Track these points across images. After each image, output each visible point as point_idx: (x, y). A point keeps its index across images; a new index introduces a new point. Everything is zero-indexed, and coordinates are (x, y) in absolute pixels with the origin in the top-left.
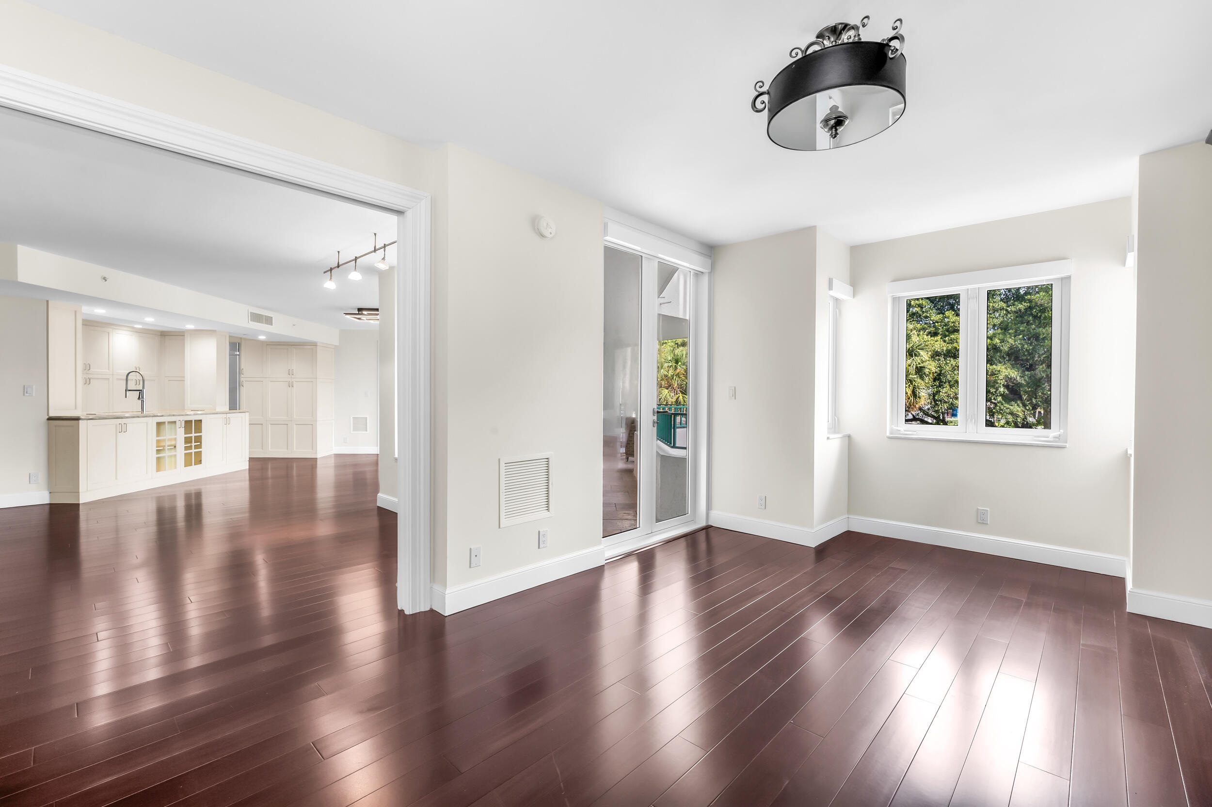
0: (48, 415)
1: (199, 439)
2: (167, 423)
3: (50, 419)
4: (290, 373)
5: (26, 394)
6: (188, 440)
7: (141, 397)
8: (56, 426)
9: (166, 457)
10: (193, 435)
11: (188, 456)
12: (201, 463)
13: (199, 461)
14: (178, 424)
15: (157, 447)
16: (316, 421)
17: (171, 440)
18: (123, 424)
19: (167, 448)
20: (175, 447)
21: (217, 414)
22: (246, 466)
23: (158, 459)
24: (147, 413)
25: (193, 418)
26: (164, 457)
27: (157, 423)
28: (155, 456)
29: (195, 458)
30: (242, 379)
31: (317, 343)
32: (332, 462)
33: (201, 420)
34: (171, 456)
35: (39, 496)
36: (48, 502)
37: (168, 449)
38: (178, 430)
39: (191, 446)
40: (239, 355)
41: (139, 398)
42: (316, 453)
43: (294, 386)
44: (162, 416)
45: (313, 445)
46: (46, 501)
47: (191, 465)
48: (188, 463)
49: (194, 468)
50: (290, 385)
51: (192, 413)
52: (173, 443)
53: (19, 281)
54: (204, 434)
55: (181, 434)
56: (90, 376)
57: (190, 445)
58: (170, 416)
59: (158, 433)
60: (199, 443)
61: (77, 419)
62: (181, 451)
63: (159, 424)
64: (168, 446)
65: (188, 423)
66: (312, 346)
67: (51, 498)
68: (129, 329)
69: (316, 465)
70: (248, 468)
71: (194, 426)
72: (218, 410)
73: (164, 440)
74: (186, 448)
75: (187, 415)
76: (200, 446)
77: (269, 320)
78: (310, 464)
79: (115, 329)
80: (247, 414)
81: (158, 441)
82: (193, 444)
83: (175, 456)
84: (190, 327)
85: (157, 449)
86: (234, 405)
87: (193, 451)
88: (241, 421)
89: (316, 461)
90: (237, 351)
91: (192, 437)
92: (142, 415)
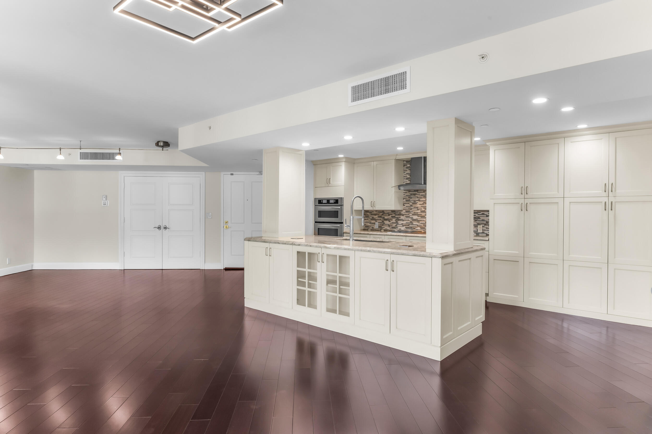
1: (344, 281)
2: (307, 253)
6: (331, 279)
9: (306, 291)
10: (337, 274)
12: (348, 315)
15: (298, 278)
17: (310, 273)
18: (269, 248)
19: (307, 281)
23: (299, 291)
25: (337, 253)
27: (297, 252)
28: (296, 286)
29: (338, 306)
34: (310, 292)
37: (309, 283)
38: (319, 264)
47: (335, 313)
55: (322, 270)
57: (333, 286)
62: (322, 291)
63: (300, 254)
64: (309, 280)
71: (339, 263)
73: (304, 272)
74: (331, 289)
76: (344, 292)
81: (299, 272)
82: (338, 286)
83: (316, 293)
85: (299, 280)
87: (337, 294)
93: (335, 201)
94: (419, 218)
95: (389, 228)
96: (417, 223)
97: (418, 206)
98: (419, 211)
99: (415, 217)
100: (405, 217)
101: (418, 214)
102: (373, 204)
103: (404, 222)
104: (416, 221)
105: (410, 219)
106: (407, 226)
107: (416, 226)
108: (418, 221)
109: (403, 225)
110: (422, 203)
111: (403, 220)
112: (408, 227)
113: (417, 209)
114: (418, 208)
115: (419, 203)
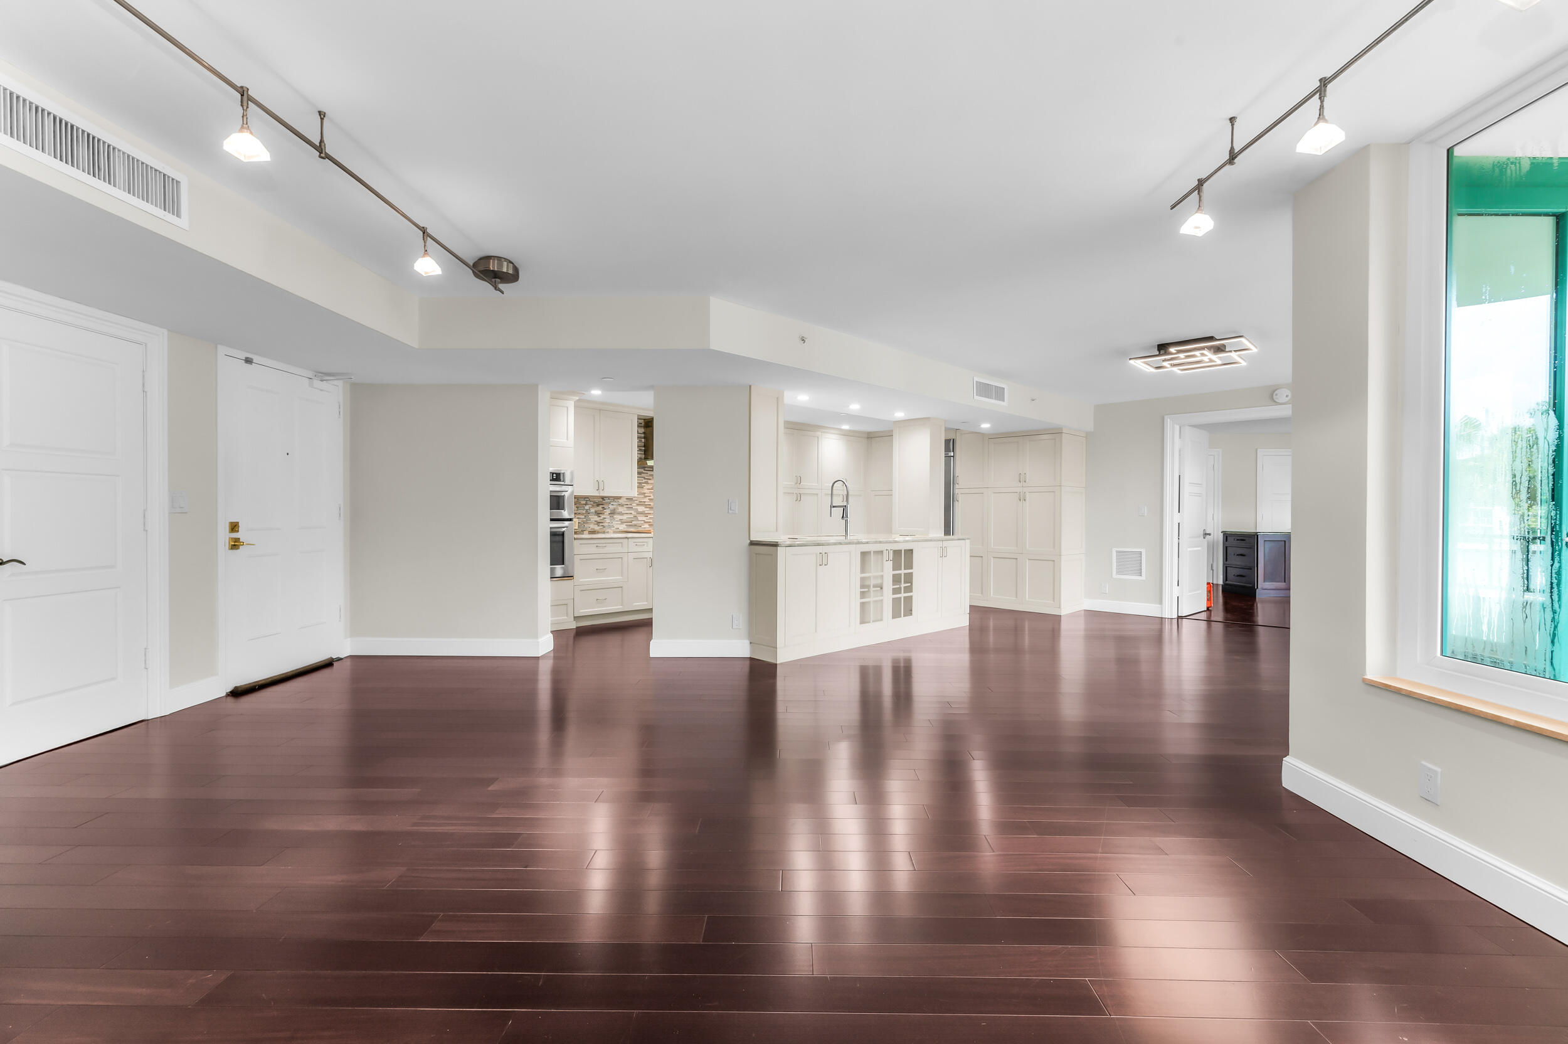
0: (749, 539)
1: (909, 578)
2: (872, 553)
3: (753, 543)
4: (1021, 479)
5: (730, 512)
6: (896, 579)
7: (844, 516)
8: (756, 554)
9: (871, 602)
10: (903, 572)
11: (896, 602)
12: (911, 614)
13: (909, 612)
14: (885, 554)
15: (861, 588)
16: (1060, 555)
17: (876, 577)
18: (823, 553)
19: (872, 589)
20: (882, 588)
21: (931, 541)
22: (964, 621)
23: (863, 605)
24: (852, 538)
25: (903, 547)
26: (869, 602)
27: (861, 553)
28: (859, 601)
29: (904, 608)
30: (957, 491)
31: (1061, 429)
32: (1080, 625)
33: (912, 550)
34: (876, 601)
35: (738, 648)
36: (748, 655)
37: (873, 591)
38: (886, 563)
39: (900, 588)
40: (953, 456)
41: (843, 517)
42: (1060, 607)
43: (1027, 499)
44: (867, 543)
45: (1055, 595)
46: (746, 654)
47: (901, 617)
48: (896, 615)
49: (903, 620)
50: (1022, 498)
51: (901, 539)
52: (879, 581)
53: (711, 348)
54: (916, 571)
55: (888, 571)
56: (802, 491)
57: (898, 586)
58: (876, 542)
59: (863, 569)
60: (909, 584)
61: (775, 545)
62: (888, 596)
63: (864, 555)
64: (874, 587)
65: (897, 553)
66: (1056, 433)
67: (752, 650)
68: (836, 432)
69: (1059, 629)
70: (968, 624)
71: (904, 558)
72: (931, 535)
73: (869, 578)
74: (896, 591)
75: (896, 542)
76: (909, 589)
77: (999, 394)
78: (1050, 625)
79: (824, 432)
80: (968, 541)
81: (862, 579)
82: (903, 585)
83: (882, 600)
84: (900, 415)
85: (862, 590)
86: (948, 529)
87: (903, 595)
88: (959, 550)
89: (1059, 621)
90: (950, 452)
91: (901, 574)
92: (846, 541)
93: (556, 476)
94: (647, 510)
95: (597, 528)
96: (644, 518)
97: (646, 491)
98: (646, 500)
99: (641, 509)
100: (625, 509)
101: (646, 503)
102: (599, 485)
103: (625, 517)
104: (642, 515)
105: (632, 512)
106: (629, 523)
107: (642, 522)
108: (646, 515)
109: (622, 522)
110: (650, 487)
111: (622, 514)
112: (631, 524)
113: (643, 496)
114: (646, 495)
115: (647, 486)
